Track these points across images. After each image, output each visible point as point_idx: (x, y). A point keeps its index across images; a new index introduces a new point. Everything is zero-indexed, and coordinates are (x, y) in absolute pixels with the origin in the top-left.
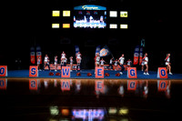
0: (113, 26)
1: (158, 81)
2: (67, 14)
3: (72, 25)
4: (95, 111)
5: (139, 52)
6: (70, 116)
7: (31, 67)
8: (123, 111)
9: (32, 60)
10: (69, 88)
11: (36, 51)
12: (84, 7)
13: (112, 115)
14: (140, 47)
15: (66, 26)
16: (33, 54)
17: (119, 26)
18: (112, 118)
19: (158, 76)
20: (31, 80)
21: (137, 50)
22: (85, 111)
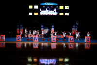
0: (61, 14)
1: (85, 44)
2: (36, 7)
3: (39, 14)
4: (51, 60)
5: (75, 28)
6: (38, 62)
7: (18, 36)
8: (66, 60)
9: (18, 32)
10: (37, 47)
11: (20, 27)
12: (46, 4)
13: (61, 62)
14: (76, 25)
15: (36, 14)
16: (18, 29)
17: (64, 14)
18: (61, 64)
19: (85, 41)
20: (17, 43)
21: (74, 27)
22: (46, 60)
